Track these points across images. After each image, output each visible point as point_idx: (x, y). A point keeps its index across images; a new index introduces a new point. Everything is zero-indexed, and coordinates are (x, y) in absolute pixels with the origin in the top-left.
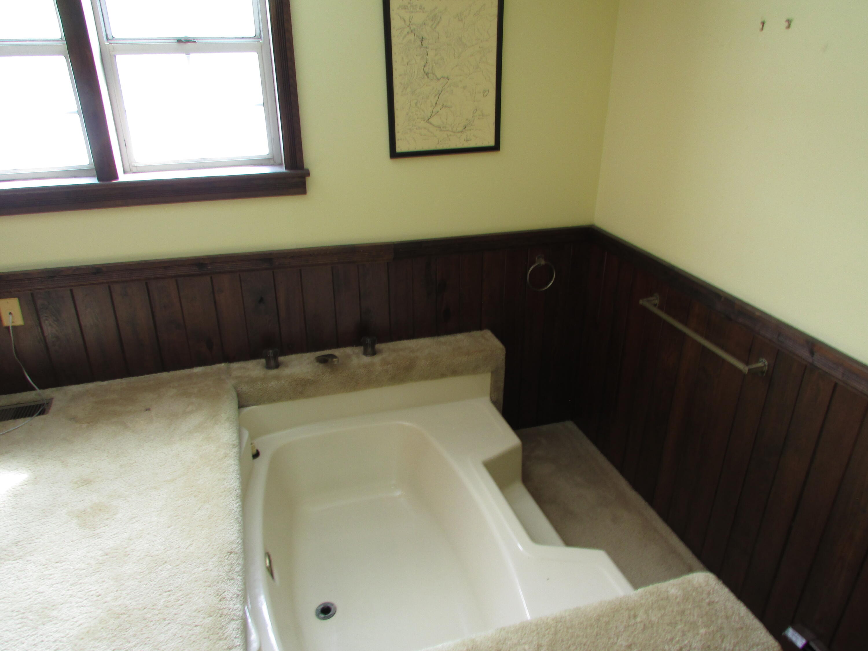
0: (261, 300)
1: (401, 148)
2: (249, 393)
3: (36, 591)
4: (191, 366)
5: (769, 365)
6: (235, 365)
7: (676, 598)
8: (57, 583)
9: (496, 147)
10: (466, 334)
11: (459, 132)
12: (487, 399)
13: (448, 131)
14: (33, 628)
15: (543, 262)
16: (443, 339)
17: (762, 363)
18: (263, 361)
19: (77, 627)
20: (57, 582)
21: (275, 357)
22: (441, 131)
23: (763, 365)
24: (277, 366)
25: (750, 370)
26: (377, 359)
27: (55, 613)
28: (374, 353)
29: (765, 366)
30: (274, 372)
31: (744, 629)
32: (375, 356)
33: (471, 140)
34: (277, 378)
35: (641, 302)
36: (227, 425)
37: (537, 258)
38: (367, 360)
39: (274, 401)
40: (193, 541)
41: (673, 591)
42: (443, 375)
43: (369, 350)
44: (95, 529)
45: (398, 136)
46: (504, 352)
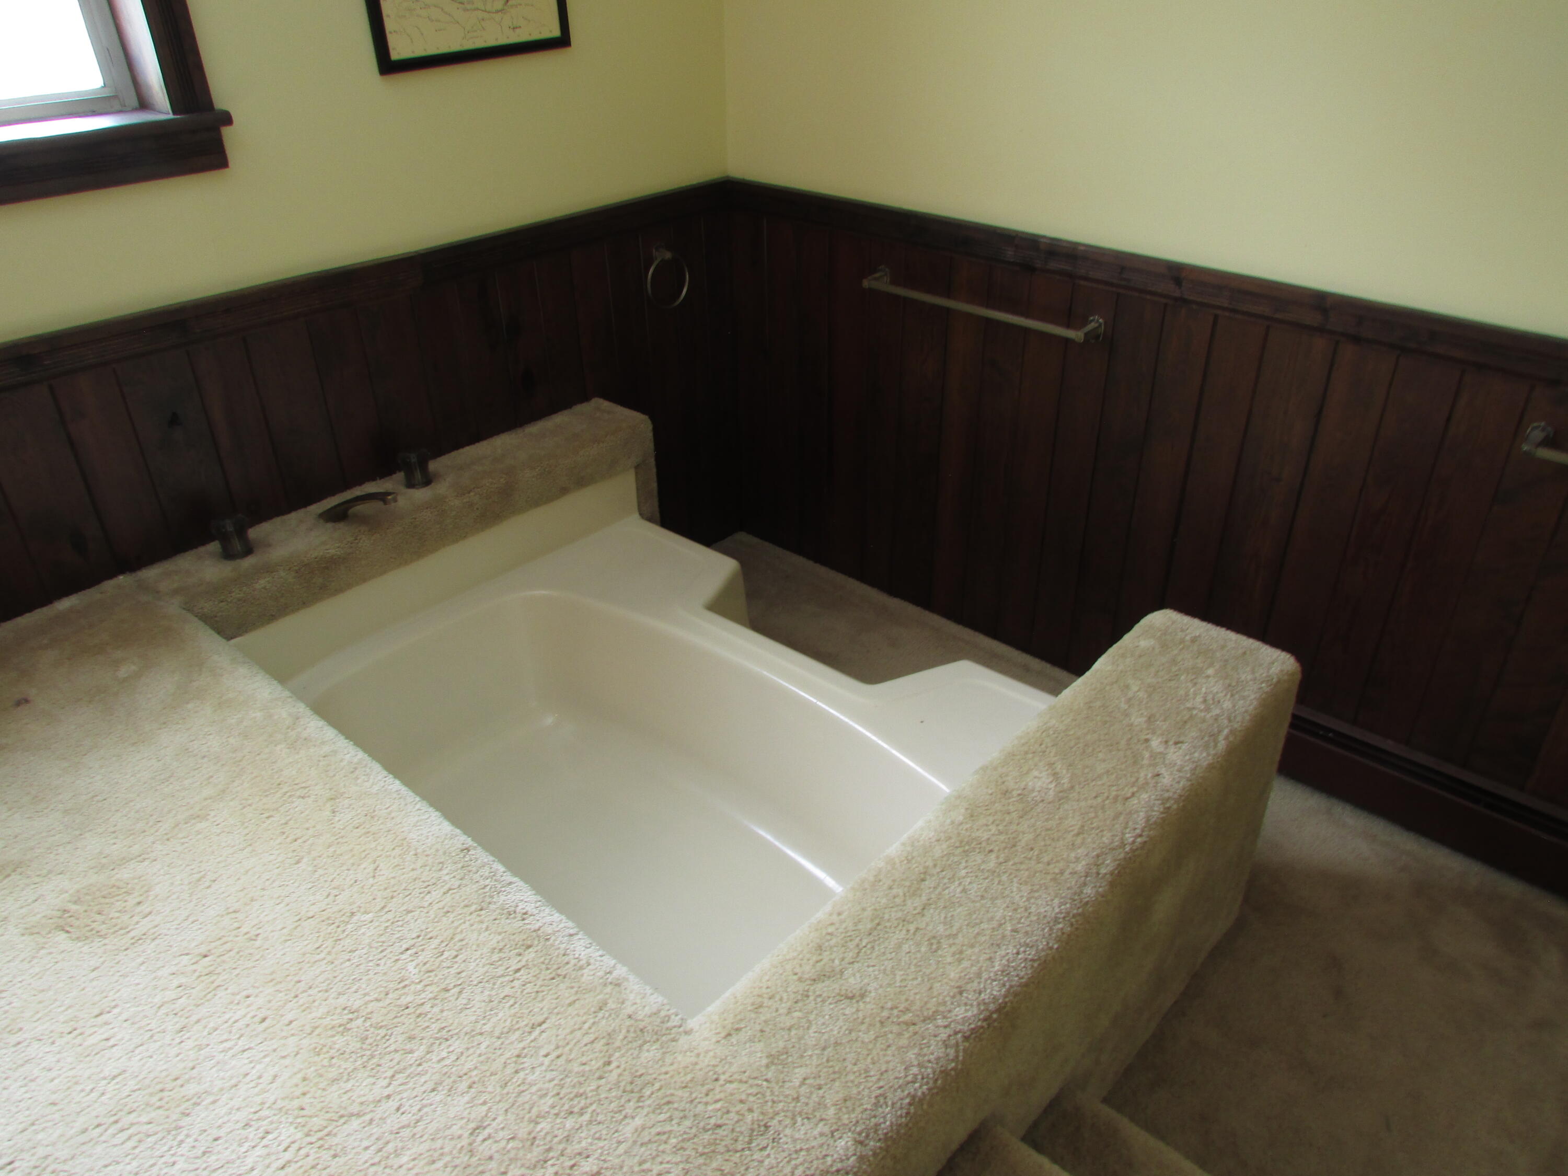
0: (174, 421)
1: (399, 50)
2: (220, 614)
3: (105, 1078)
4: (47, 600)
5: (1105, 323)
6: (151, 574)
7: (1153, 649)
8: (141, 1045)
9: (562, 41)
10: (566, 412)
11: (497, 12)
12: (637, 515)
13: (478, 9)
14: (169, 1132)
15: (668, 255)
16: (534, 429)
17: (1096, 322)
18: (215, 546)
19: (272, 1083)
20: (140, 1043)
21: (241, 532)
22: (466, 10)
23: (1097, 325)
24: (248, 550)
25: (1086, 334)
26: (441, 488)
27: (192, 1089)
28: (427, 481)
29: (1100, 325)
30: (247, 563)
31: (1248, 652)
32: (433, 484)
33: (520, 27)
34: (268, 569)
35: (866, 283)
36: (243, 670)
37: (654, 251)
38: (421, 495)
39: (273, 618)
40: (375, 862)
41: (1144, 643)
42: (564, 491)
43: (418, 475)
44: (127, 930)
45: (390, 25)
46: (650, 427)
